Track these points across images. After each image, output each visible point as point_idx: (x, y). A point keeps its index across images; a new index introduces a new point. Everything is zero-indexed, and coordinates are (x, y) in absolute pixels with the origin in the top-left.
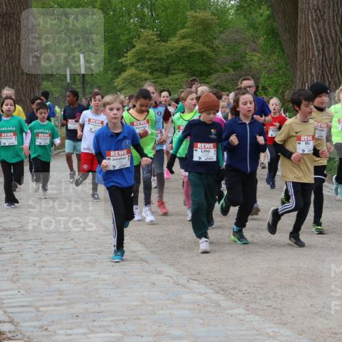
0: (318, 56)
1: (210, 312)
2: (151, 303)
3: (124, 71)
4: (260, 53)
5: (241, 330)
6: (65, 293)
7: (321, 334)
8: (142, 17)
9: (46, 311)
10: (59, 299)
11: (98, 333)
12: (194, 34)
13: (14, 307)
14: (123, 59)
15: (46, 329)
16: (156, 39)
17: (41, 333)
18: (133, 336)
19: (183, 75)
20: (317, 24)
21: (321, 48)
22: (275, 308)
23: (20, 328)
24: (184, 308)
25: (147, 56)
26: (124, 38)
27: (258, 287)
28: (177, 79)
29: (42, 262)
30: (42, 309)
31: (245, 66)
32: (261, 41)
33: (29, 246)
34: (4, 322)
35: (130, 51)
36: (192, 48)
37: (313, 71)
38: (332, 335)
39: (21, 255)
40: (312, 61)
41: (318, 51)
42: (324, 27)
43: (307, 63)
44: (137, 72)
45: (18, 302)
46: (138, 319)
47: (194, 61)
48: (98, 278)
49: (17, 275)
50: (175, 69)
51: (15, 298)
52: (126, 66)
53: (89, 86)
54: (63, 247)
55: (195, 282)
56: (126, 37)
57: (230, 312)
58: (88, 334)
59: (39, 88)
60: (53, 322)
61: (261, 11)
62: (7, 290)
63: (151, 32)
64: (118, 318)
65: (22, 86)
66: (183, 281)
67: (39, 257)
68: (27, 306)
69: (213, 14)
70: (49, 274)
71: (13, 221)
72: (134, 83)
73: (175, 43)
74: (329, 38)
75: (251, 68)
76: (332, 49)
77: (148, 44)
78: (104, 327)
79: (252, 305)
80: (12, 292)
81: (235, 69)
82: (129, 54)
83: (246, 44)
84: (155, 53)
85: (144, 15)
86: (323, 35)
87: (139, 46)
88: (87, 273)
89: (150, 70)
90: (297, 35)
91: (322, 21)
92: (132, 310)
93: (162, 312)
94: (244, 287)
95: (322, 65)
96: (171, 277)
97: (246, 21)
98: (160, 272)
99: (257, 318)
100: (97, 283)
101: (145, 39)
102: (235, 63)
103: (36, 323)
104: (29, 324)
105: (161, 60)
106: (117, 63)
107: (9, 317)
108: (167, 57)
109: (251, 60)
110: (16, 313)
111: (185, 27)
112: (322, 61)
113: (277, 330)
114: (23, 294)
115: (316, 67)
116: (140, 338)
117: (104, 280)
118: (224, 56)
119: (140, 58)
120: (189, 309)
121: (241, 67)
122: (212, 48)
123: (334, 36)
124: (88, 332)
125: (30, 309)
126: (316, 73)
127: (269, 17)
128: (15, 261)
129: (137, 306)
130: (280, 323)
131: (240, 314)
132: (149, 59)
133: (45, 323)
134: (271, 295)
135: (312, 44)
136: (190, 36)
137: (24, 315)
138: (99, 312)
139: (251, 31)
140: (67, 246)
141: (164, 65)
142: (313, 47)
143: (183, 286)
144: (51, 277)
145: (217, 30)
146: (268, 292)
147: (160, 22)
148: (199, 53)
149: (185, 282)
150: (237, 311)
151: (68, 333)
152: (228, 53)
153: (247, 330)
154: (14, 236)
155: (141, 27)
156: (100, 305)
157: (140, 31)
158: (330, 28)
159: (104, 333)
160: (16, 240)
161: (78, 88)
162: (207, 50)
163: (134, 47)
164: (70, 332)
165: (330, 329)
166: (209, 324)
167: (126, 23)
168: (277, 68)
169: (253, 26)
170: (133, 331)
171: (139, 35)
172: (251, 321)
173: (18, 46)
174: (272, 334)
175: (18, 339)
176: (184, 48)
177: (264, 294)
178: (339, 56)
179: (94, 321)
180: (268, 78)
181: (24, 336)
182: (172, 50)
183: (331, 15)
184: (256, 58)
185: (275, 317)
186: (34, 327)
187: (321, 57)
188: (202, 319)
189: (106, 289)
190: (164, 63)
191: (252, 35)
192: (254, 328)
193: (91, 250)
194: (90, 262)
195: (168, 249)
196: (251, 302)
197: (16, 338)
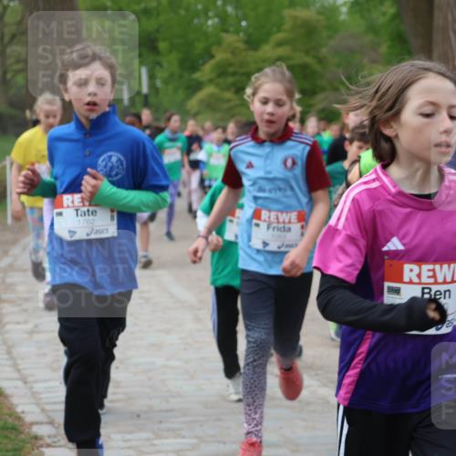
1: (316, 411)
6: (122, 385)
8: (223, 18)
11: (167, 438)
12: (293, 41)
13: (55, 403)
14: (197, 75)
16: (242, 48)
18: (213, 442)
25: (231, 70)
26: (200, 46)
32: (384, 49)
34: (42, 423)
35: (207, 62)
44: (217, 91)
46: (219, 420)
52: (202, 83)
56: (202, 44)
58: (153, 439)
61: (383, 9)
62: (45, 381)
63: (235, 37)
72: (213, 105)
73: (268, 51)
77: (233, 53)
78: (174, 430)
80: (52, 384)
82: (207, 67)
83: (364, 53)
84: (241, 66)
85: (227, 15)
87: (220, 56)
89: (234, 89)
97: (363, 22)
101: (228, 47)
106: (191, 79)
107: (49, 417)
111: (282, 31)
116: (221, 446)
119: (222, 71)
122: (318, 58)
124: (153, 437)
127: (395, 17)
132: (234, 74)
136: (288, 42)
138: (167, 411)
139: (370, 36)
145: (325, 34)
147: (248, 24)
148: (300, 65)
151: (126, 438)
152: (339, 65)
155: (222, 31)
156: (168, 402)
157: (222, 37)
159: (173, 438)
162: (309, 60)
163: (212, 57)
164: (128, 437)
167: (202, 25)
169: (372, 29)
170: (213, 436)
171: (219, 41)
175: (61, 446)
179: (161, 422)
182: (264, 61)
188: (304, 420)
197: (58, 444)
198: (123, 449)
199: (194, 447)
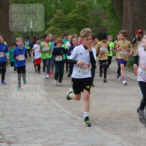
0: (132, 20)
1: (86, 130)
2: (61, 126)
3: (49, 27)
4: (107, 19)
5: (99, 137)
6: (24, 122)
7: (134, 139)
8: (57, 4)
9: (16, 130)
10: (21, 125)
11: (38, 139)
12: (79, 12)
13: (2, 128)
14: (48, 23)
15: (16, 138)
16: (63, 14)
17: (14, 140)
18: (53, 140)
19: (75, 29)
20: (131, 7)
21: (133, 17)
22: (114, 128)
23: (5, 138)
24: (75, 128)
25: (59, 21)
26: (49, 13)
27: (106, 119)
28: (72, 31)
29: (14, 109)
30: (14, 129)
31: (101, 25)
32: (108, 14)
33: (9, 102)
35: (52, 18)
36: (78, 17)
37: (130, 27)
38: (138, 139)
39: (5, 106)
40: (129, 22)
41: (132, 18)
42: (134, 8)
43: (127, 23)
44: (55, 28)
45: (4, 126)
46: (55, 133)
47: (79, 23)
48: (38, 116)
49: (3, 115)
50: (71, 26)
51: (2, 125)
52: (50, 25)
53: (34, 34)
54: (23, 103)
55: (80, 117)
56: (50, 13)
57: (94, 130)
58: (34, 140)
59: (13, 35)
60: (19, 135)
61: (107, 1)
63: (61, 11)
64: (47, 133)
65: (6, 34)
66: (75, 116)
67: (13, 107)
68: (8, 128)
69: (87, 3)
70: (17, 114)
71: (2, 92)
72: (53, 32)
73: (71, 15)
74: (136, 13)
75: (103, 26)
76: (138, 17)
77: (60, 16)
78: (41, 136)
79: (104, 127)
80: (1, 122)
81: (96, 26)
82: (51, 20)
83: (101, 16)
84: (62, 20)
85: (58, 3)
86: (134, 11)
87: (56, 16)
88: (33, 114)
89: (60, 27)
90: (123, 11)
91: (133, 5)
92: (53, 129)
93: (66, 130)
94: (101, 119)
95: (134, 25)
96: (69, 115)
97: (101, 6)
98: (65, 113)
99: (106, 132)
100: (38, 118)
101: (58, 14)
102: (96, 23)
103: (12, 135)
104: (9, 136)
105: (65, 23)
106: (46, 24)
108: (68, 21)
109: (103, 23)
110: (3, 131)
111: (75, 9)
112: (134, 23)
113: (114, 137)
114: (6, 123)
115: (131, 25)
116: (56, 141)
117: (41, 117)
118: (92, 21)
119: (56, 22)
120: (77, 129)
121: (99, 25)
122: (87, 17)
123: (138, 12)
124: (34, 139)
125: (9, 129)
126: (131, 28)
127: (111, 4)
128: (3, 109)
129: (55, 127)
130: (116, 134)
131: (99, 131)
132: (60, 22)
133: (15, 135)
134: (112, 122)
135: (129, 15)
136: (77, 12)
137: (7, 132)
138: (38, 130)
139: (103, 10)
140: (25, 102)
141: (66, 25)
142: (130, 17)
143: (75, 119)
144: (18, 115)
145: (89, 9)
146: (111, 121)
147: (65, 6)
148: (81, 19)
149: (75, 117)
150: (97, 129)
151: (25, 139)
152: (94, 19)
153: (102, 137)
154: (2, 98)
155: (56, 9)
156: (39, 127)
157: (56, 10)
158: (137, 9)
159: (40, 139)
160: (3, 100)
161: (30, 35)
162: (84, 18)
163: (53, 17)
164: (27, 139)
165: (137, 136)
166: (85, 135)
167: (50, 7)
168: (114, 26)
169: (104, 8)
170: (53, 138)
171: (55, 12)
172: (104, 134)
173: (3, 17)
174: (112, 139)
175: (4, 142)
176: (75, 18)
177: (109, 122)
178: (140, 21)
179: (37, 134)
180: (111, 30)
181: (6, 141)
182: (70, 18)
183: (137, 3)
184: (105, 22)
185: (114, 132)
186: (11, 137)
187: (133, 21)
188: (83, 133)
189: (42, 120)
190: (66, 24)
191: (104, 12)
192: (105, 136)
193: (35, 104)
194: (34, 109)
195: (68, 103)
196: (104, 125)
197: (3, 142)
198: (24, 143)
199: (47, 142)
